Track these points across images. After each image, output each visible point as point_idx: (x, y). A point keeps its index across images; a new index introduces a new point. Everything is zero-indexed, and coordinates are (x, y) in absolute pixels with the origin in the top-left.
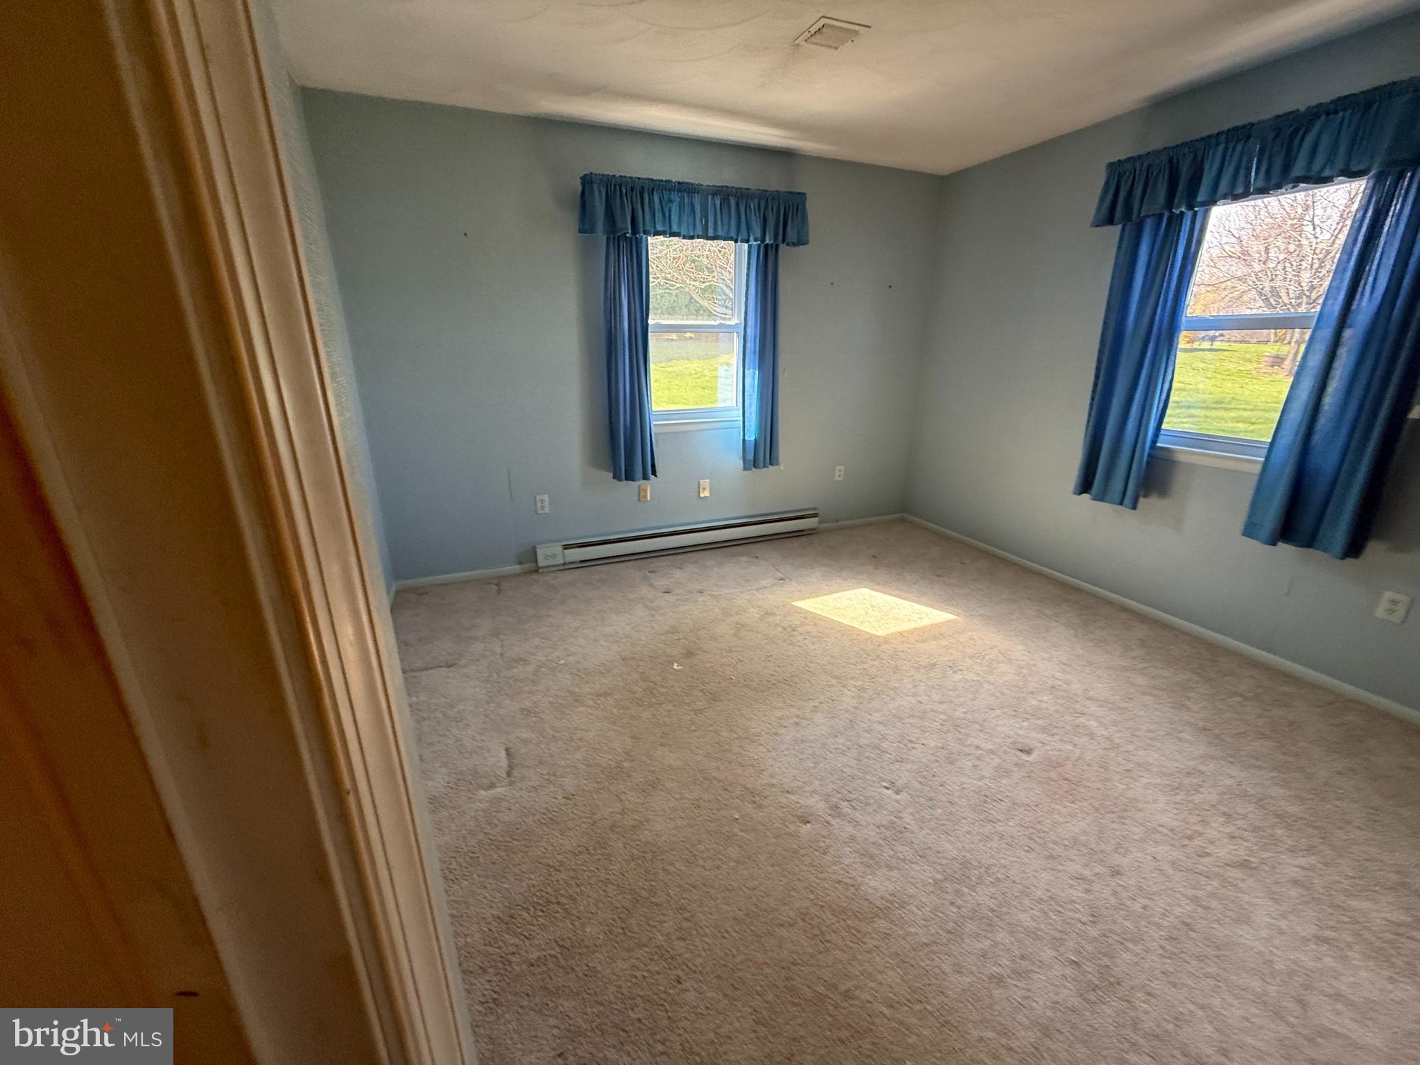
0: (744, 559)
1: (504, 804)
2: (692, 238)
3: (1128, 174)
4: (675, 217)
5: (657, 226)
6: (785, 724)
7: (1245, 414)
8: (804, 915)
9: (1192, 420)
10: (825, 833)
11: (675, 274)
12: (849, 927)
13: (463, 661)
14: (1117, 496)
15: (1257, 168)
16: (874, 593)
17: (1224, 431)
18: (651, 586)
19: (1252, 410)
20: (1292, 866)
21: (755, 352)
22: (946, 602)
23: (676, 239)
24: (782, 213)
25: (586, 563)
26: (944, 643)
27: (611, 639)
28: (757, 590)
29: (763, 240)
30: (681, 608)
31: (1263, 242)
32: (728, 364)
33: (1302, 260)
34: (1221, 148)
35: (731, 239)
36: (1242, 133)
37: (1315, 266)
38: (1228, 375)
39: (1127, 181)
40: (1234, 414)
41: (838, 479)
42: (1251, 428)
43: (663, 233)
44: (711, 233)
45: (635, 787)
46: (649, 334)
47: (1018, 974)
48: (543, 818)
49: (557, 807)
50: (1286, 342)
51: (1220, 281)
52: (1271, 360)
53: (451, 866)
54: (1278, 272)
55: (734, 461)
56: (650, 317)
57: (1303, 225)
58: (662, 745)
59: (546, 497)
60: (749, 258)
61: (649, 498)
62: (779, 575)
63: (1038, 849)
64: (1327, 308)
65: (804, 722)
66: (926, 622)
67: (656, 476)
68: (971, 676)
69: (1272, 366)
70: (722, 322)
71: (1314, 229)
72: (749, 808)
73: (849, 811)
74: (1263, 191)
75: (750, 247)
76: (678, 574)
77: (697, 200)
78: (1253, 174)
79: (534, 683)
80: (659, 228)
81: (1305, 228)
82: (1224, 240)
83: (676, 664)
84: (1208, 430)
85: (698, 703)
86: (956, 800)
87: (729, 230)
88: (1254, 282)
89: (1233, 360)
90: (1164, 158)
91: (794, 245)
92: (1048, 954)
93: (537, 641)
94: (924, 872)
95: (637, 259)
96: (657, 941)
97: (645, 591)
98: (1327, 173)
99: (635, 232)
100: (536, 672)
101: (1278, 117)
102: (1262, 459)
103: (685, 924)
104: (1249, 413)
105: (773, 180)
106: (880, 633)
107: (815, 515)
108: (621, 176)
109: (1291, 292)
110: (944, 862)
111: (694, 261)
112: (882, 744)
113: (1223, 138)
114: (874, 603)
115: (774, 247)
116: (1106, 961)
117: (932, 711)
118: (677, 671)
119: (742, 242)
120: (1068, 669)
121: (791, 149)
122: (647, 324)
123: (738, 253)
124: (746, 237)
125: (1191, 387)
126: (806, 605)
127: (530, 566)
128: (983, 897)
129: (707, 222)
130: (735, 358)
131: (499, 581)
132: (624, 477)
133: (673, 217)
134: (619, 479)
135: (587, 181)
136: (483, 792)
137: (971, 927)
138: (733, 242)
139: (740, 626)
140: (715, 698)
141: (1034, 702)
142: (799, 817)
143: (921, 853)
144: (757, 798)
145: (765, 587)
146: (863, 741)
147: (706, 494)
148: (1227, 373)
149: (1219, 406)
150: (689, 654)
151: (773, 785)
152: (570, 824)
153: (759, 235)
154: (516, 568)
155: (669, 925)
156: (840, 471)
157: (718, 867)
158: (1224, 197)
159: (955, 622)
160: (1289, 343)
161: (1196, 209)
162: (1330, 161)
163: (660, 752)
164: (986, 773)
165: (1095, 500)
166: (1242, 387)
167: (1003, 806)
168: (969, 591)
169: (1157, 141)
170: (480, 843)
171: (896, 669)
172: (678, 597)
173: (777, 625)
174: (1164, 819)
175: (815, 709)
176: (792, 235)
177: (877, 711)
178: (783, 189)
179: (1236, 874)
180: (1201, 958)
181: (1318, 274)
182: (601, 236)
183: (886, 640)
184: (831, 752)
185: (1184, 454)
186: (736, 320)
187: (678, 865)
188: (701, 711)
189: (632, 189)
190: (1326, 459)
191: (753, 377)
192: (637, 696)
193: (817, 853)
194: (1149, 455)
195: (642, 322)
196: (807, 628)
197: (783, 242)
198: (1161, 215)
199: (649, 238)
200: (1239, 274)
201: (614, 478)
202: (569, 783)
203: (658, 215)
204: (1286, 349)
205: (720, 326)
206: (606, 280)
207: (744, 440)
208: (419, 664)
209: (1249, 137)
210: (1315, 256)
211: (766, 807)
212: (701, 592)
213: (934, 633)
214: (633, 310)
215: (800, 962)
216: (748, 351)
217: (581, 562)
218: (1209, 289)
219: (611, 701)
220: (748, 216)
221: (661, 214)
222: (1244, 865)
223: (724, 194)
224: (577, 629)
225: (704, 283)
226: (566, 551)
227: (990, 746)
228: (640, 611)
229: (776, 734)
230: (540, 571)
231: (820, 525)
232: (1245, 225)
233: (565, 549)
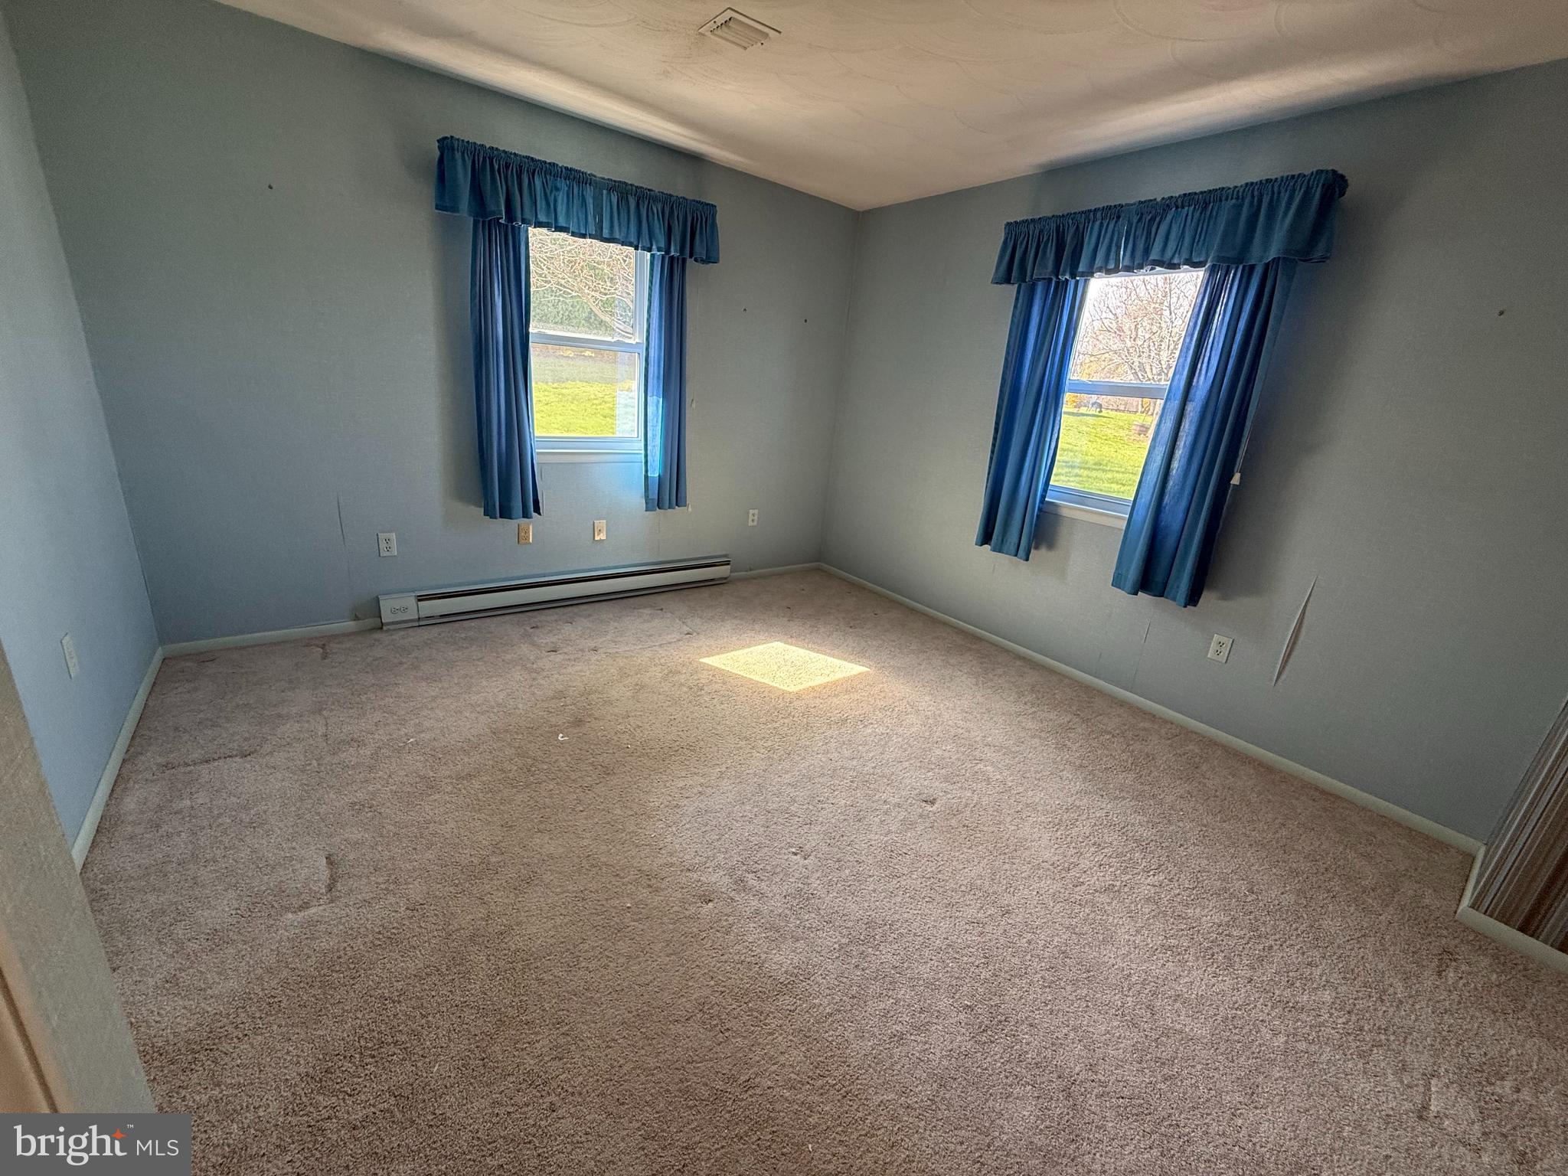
0: (647, 611)
1: (322, 927)
2: (584, 236)
3: (1022, 236)
4: (561, 209)
5: (539, 216)
6: (687, 795)
7: (1119, 476)
8: (701, 1006)
9: (1077, 479)
10: (728, 910)
11: (570, 280)
12: (751, 1010)
13: (267, 748)
14: (1013, 549)
15: (1125, 248)
16: (788, 647)
17: (1101, 490)
18: (534, 644)
19: (1123, 473)
20: (1146, 885)
21: (658, 378)
22: (858, 655)
23: (563, 235)
24: (689, 224)
25: (447, 618)
26: (856, 696)
27: (478, 709)
28: (660, 645)
29: (668, 251)
30: (569, 670)
31: (1133, 320)
32: (629, 390)
33: (1161, 341)
34: (1098, 223)
35: (630, 244)
36: (1114, 213)
37: (1172, 347)
38: (1106, 440)
39: (1021, 243)
40: (1109, 475)
41: (751, 523)
42: (1123, 489)
43: (547, 225)
44: (606, 233)
45: (505, 884)
46: (530, 344)
47: (918, 1029)
48: (379, 939)
49: (397, 922)
50: (1150, 413)
51: (1100, 352)
52: (1138, 428)
53: (239, 1020)
54: (1144, 350)
55: (634, 498)
56: (532, 324)
57: (1162, 309)
58: (539, 831)
59: (393, 536)
60: (652, 270)
61: (531, 541)
62: (686, 629)
63: (938, 898)
64: (1175, 383)
65: (709, 791)
66: (839, 676)
67: (540, 514)
68: (882, 729)
69: (1140, 434)
70: (621, 339)
71: (1171, 313)
72: (644, 893)
73: (755, 883)
74: (1129, 269)
75: (653, 256)
76: (567, 629)
77: (589, 193)
78: (1122, 253)
79: (371, 768)
80: (542, 218)
81: (1164, 312)
82: (1104, 315)
83: (561, 735)
84: (1089, 489)
85: (586, 778)
86: (863, 858)
87: (628, 233)
88: (1126, 356)
89: (1109, 426)
90: (1053, 226)
91: (703, 261)
92: (944, 1003)
93: (378, 716)
94: (830, 939)
95: (514, 251)
96: (527, 1066)
97: (525, 649)
98: (1176, 261)
99: (511, 217)
100: (375, 755)
101: (1141, 202)
102: (1127, 516)
103: (562, 1041)
104: (1121, 475)
105: (679, 185)
106: (792, 689)
107: (727, 563)
108: (492, 148)
109: (1154, 369)
110: (850, 924)
111: (594, 268)
112: (792, 808)
113: (1099, 214)
114: (786, 657)
115: (680, 262)
116: (996, 1000)
117: (842, 767)
118: (562, 743)
119: (643, 249)
120: (970, 717)
121: (702, 154)
122: (528, 334)
123: (639, 262)
124: (649, 246)
125: (1077, 448)
126: (714, 661)
127: (371, 622)
128: (887, 955)
129: (601, 221)
130: (636, 384)
131: (325, 643)
132: (498, 515)
133: (559, 209)
134: (493, 517)
135: (447, 145)
136: (290, 916)
137: (875, 988)
138: (632, 249)
139: (640, 687)
140: (608, 771)
141: (938, 752)
142: (700, 897)
143: (827, 919)
144: (654, 881)
145: (670, 643)
146: (771, 806)
147: (603, 536)
148: (1105, 438)
149: (1098, 467)
150: (578, 722)
151: (672, 865)
152: (414, 942)
153: (662, 245)
154: (350, 625)
155: (543, 1045)
156: (753, 515)
157: (606, 967)
158: (1100, 270)
159: (867, 674)
160: (1152, 415)
161: (1078, 278)
162: (1178, 250)
163: (538, 841)
164: (893, 828)
165: (994, 551)
166: (1116, 452)
167: (908, 859)
168: (880, 642)
169: (1047, 209)
170: (285, 983)
171: (808, 727)
172: (567, 657)
173: (682, 685)
174: (1047, 855)
175: (720, 777)
176: (700, 250)
177: (787, 772)
178: (690, 197)
179: (1103, 898)
180: (1074, 983)
181: (1173, 355)
182: (466, 217)
183: (798, 696)
184: (737, 821)
185: (1069, 510)
186: (638, 338)
187: (556, 972)
188: (590, 788)
189: (507, 167)
190: (1174, 518)
191: (656, 405)
192: (511, 775)
193: (719, 935)
194: (1040, 509)
195: (521, 330)
196: (716, 686)
197: (691, 257)
198: (1050, 280)
199: (529, 228)
200: (1115, 347)
201: (486, 514)
202: (416, 890)
203: (541, 204)
204: (1149, 419)
205: (618, 343)
206: (474, 273)
207: (646, 477)
208: (197, 755)
209: (1118, 217)
210: (1171, 339)
211: (663, 890)
212: (595, 650)
213: (848, 686)
214: (509, 313)
215: (696, 1058)
216: (650, 376)
217: (442, 616)
218: (1092, 359)
219: (476, 784)
220: (651, 224)
221: (544, 202)
222: (1108, 889)
223: (622, 190)
224: (434, 698)
225: (606, 294)
226: (419, 603)
227: (897, 800)
228: (518, 675)
229: (677, 806)
230: (385, 628)
231: (732, 574)
232: (1119, 304)
233: (419, 600)
